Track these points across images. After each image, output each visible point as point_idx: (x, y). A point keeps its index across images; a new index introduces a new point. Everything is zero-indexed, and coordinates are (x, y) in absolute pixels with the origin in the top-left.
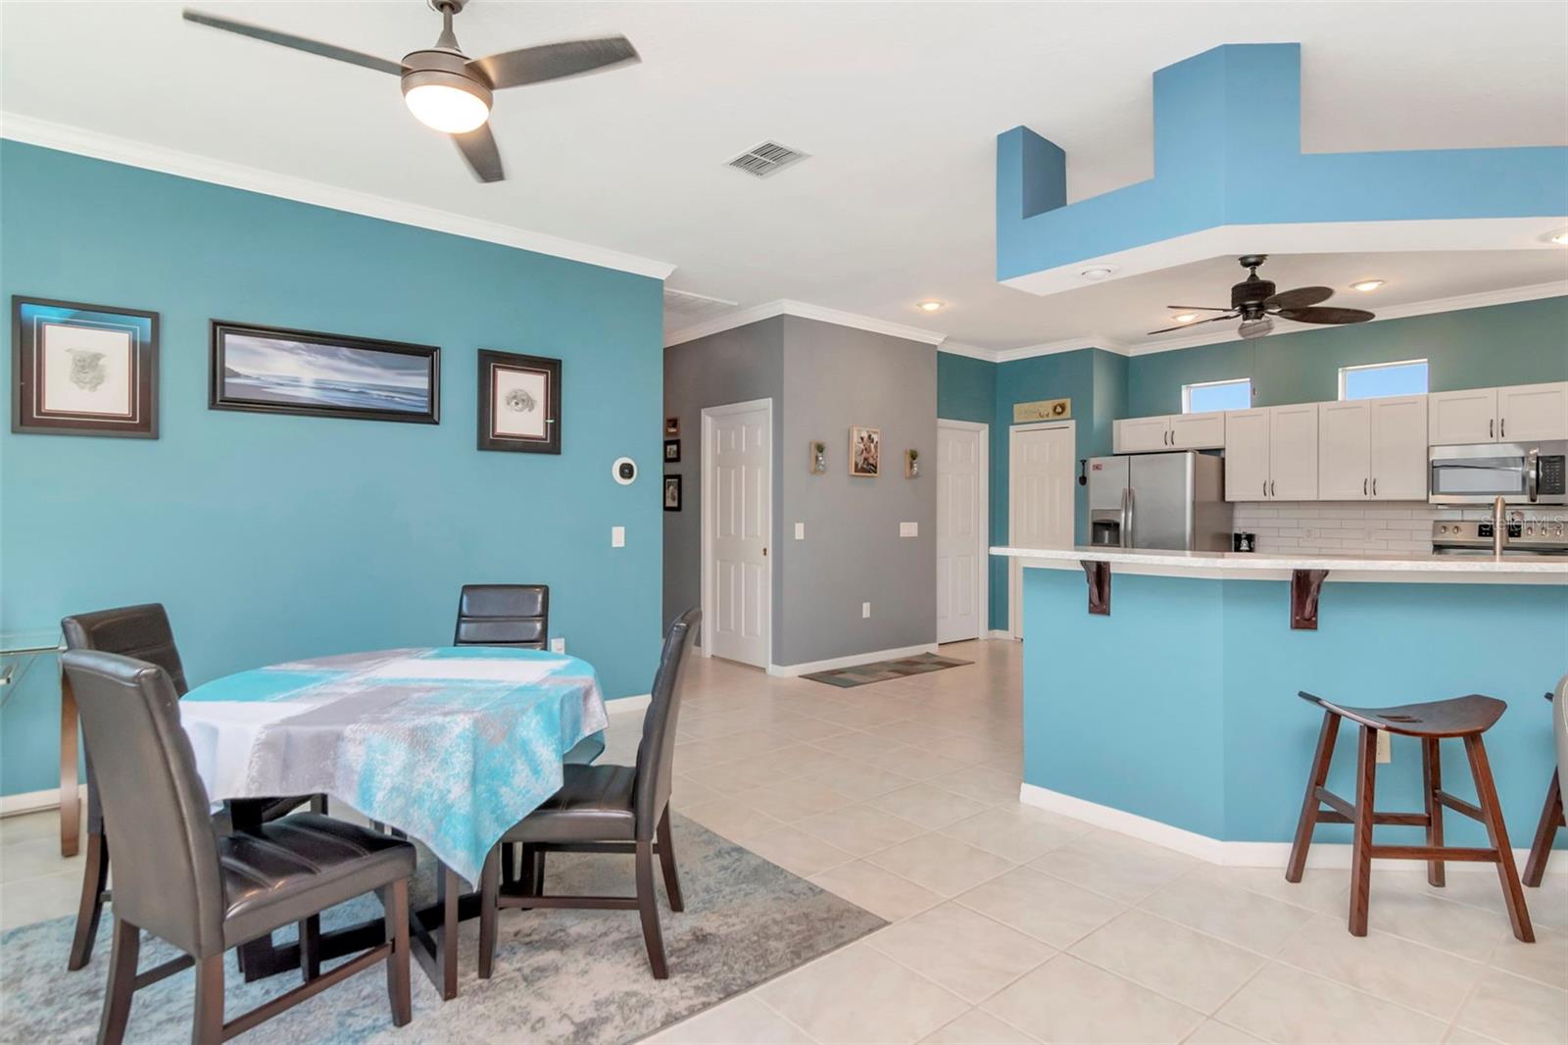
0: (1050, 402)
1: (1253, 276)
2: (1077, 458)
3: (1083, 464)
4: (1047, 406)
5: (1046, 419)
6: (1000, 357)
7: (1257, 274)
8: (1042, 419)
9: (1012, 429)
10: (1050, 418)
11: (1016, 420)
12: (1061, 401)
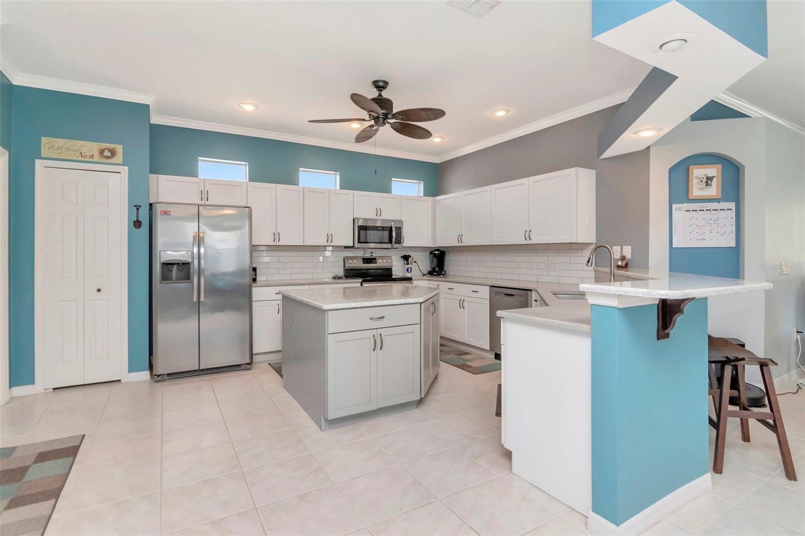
0: (95, 144)
1: (380, 95)
2: (129, 204)
3: (138, 209)
4: (92, 148)
5: (91, 160)
6: (19, 79)
7: (382, 95)
8: (83, 159)
9: (39, 163)
10: (95, 159)
11: (44, 153)
12: (111, 146)
